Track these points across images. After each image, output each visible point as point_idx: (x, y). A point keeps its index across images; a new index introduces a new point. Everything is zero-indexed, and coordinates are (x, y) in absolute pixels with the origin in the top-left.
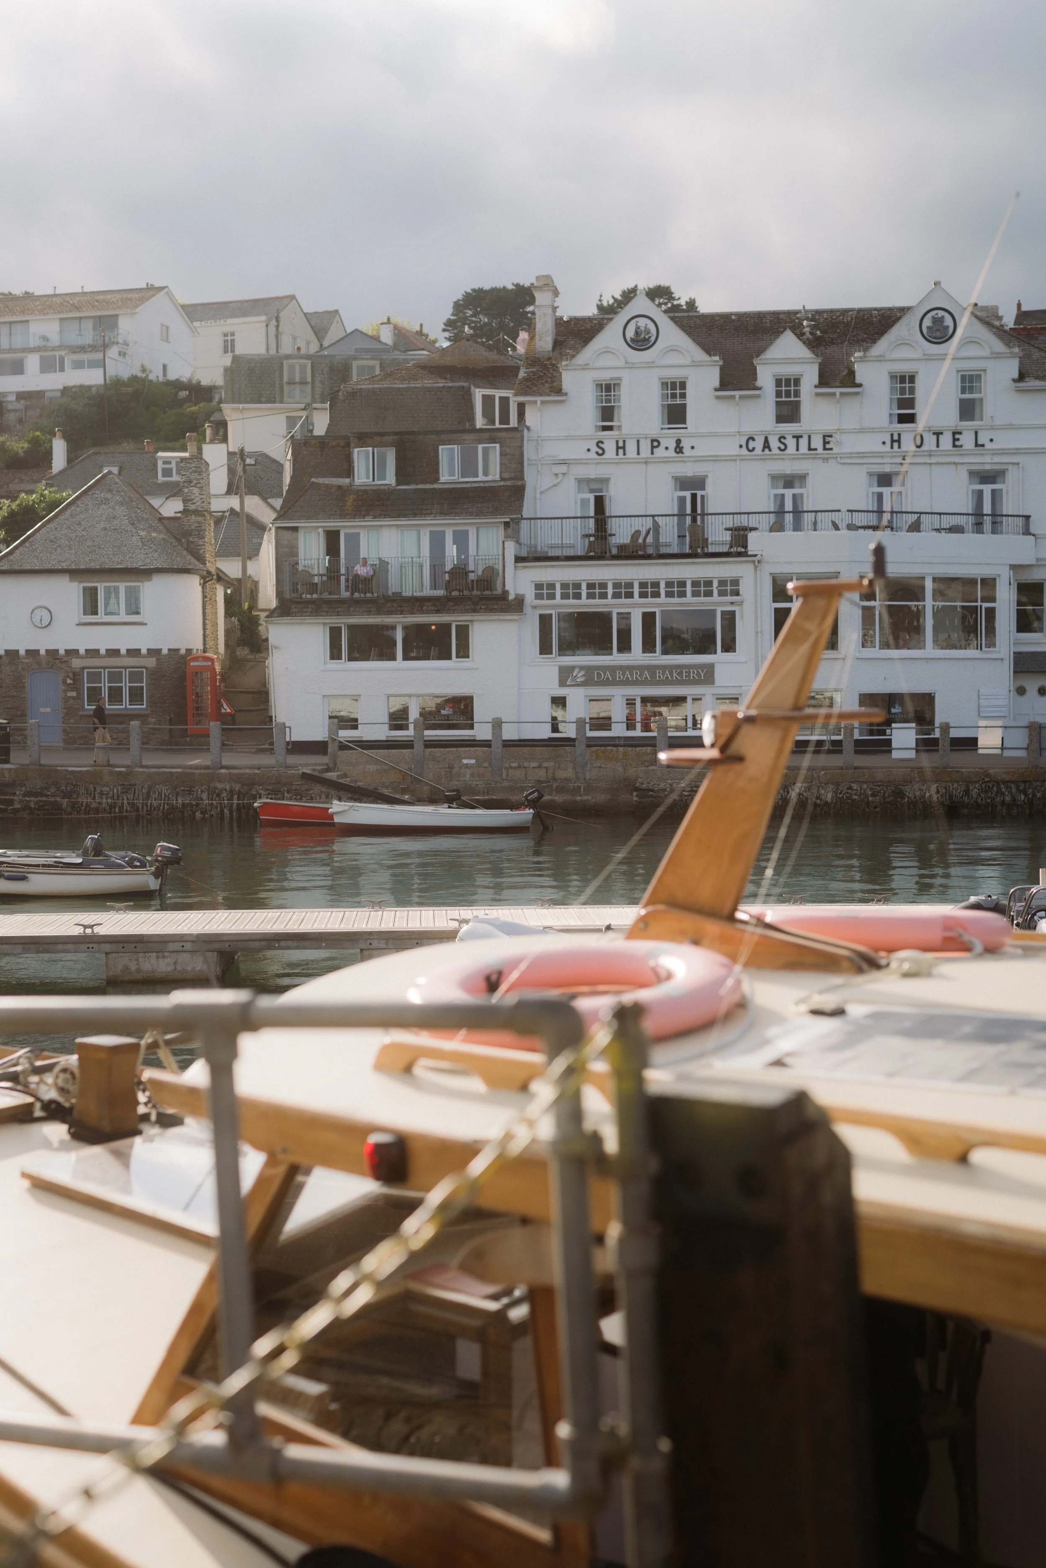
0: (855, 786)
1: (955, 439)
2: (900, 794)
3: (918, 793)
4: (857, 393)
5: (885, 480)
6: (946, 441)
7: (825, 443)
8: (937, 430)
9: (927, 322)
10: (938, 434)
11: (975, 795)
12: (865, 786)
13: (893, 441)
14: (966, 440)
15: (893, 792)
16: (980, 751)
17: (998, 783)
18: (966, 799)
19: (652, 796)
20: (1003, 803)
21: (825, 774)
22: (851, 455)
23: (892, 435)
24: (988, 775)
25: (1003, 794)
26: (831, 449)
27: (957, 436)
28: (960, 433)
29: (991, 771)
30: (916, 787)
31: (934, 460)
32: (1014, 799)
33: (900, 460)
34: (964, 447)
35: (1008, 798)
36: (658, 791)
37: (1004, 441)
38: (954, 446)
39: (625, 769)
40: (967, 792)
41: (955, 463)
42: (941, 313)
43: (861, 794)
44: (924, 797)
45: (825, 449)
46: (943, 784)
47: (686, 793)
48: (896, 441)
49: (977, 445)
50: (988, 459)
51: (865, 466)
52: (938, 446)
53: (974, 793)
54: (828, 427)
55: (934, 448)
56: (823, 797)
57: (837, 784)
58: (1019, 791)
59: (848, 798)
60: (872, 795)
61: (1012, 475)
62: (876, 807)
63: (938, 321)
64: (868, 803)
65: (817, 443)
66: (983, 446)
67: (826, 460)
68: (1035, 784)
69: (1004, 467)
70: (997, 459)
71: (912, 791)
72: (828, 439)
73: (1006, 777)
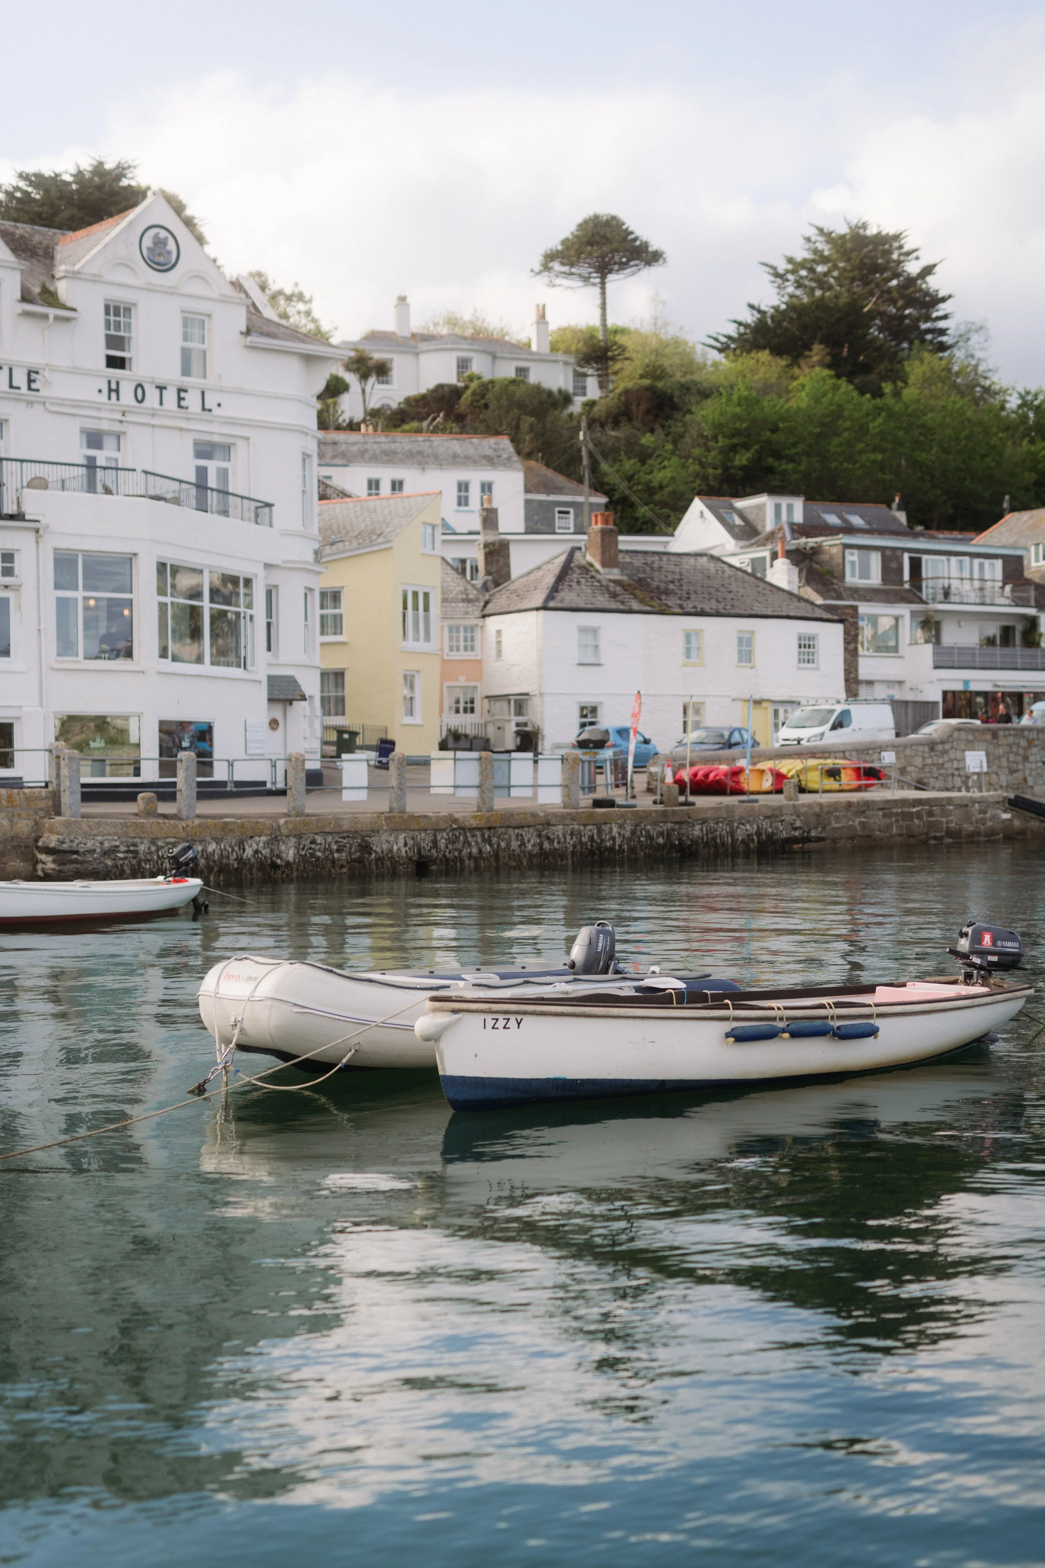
0: (319, 839)
1: (180, 399)
2: (366, 848)
3: (385, 847)
4: (68, 320)
5: (94, 439)
6: (170, 396)
7: (30, 381)
8: (161, 382)
9: (148, 242)
10: (161, 388)
11: (443, 847)
12: (329, 839)
13: (110, 390)
14: (192, 400)
15: (360, 845)
16: (433, 791)
17: (463, 829)
18: (434, 852)
19: (76, 861)
20: (470, 856)
21: (286, 822)
22: (63, 402)
23: (109, 382)
24: (456, 821)
25: (469, 844)
26: (38, 390)
27: (183, 395)
28: (186, 391)
29: (458, 816)
30: (384, 837)
31: (156, 421)
32: (480, 851)
33: (119, 417)
34: (190, 410)
35: (475, 850)
36: (84, 853)
37: (232, 408)
38: (180, 406)
39: (11, 821)
40: (435, 842)
41: (181, 429)
42: (163, 234)
43: (325, 849)
44: (391, 851)
45: (30, 389)
46: (411, 834)
47: (121, 855)
48: (114, 390)
49: (204, 409)
50: (216, 428)
51: (78, 419)
52: (161, 404)
53: (442, 844)
54: (35, 360)
55: (156, 405)
56: (284, 855)
57: (299, 837)
58: (484, 840)
59: (312, 855)
60: (338, 851)
61: (240, 453)
62: (342, 866)
63: (159, 243)
64: (333, 862)
65: (20, 379)
66: (210, 410)
67: (30, 403)
68: (500, 831)
69: (232, 440)
70: (226, 430)
71: (381, 843)
72: (33, 376)
73: (474, 823)
